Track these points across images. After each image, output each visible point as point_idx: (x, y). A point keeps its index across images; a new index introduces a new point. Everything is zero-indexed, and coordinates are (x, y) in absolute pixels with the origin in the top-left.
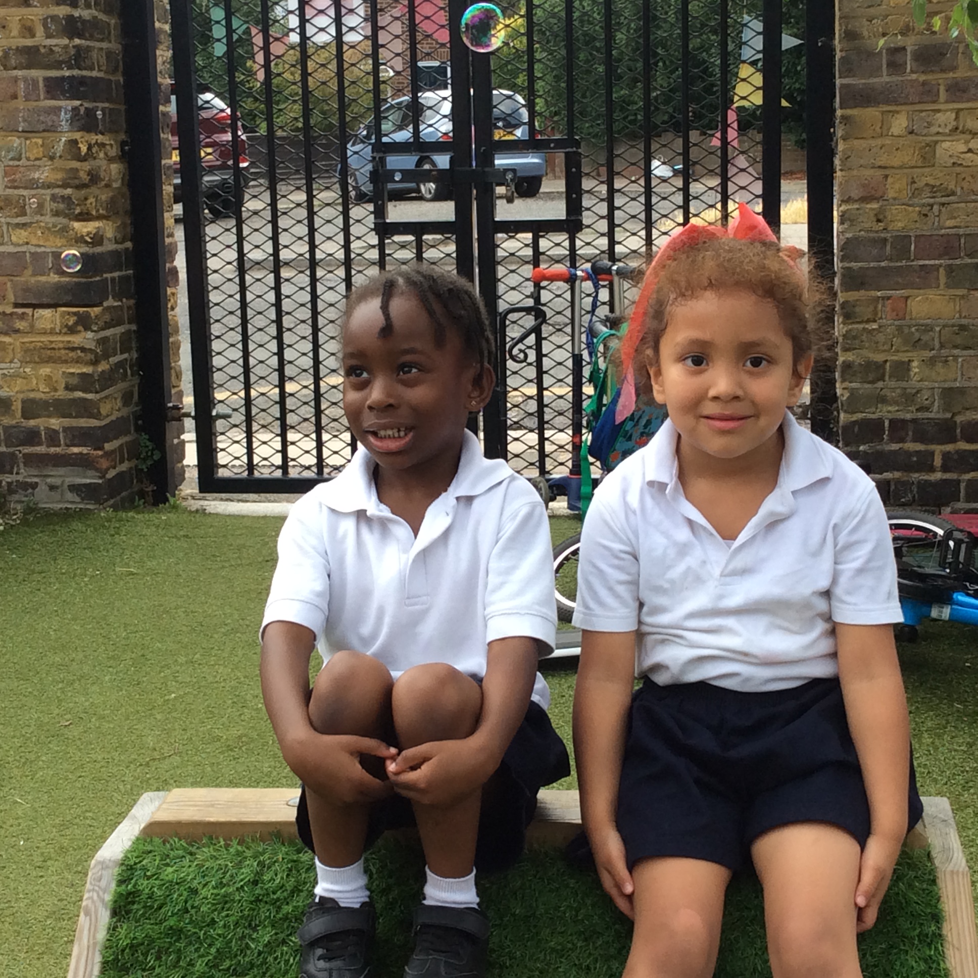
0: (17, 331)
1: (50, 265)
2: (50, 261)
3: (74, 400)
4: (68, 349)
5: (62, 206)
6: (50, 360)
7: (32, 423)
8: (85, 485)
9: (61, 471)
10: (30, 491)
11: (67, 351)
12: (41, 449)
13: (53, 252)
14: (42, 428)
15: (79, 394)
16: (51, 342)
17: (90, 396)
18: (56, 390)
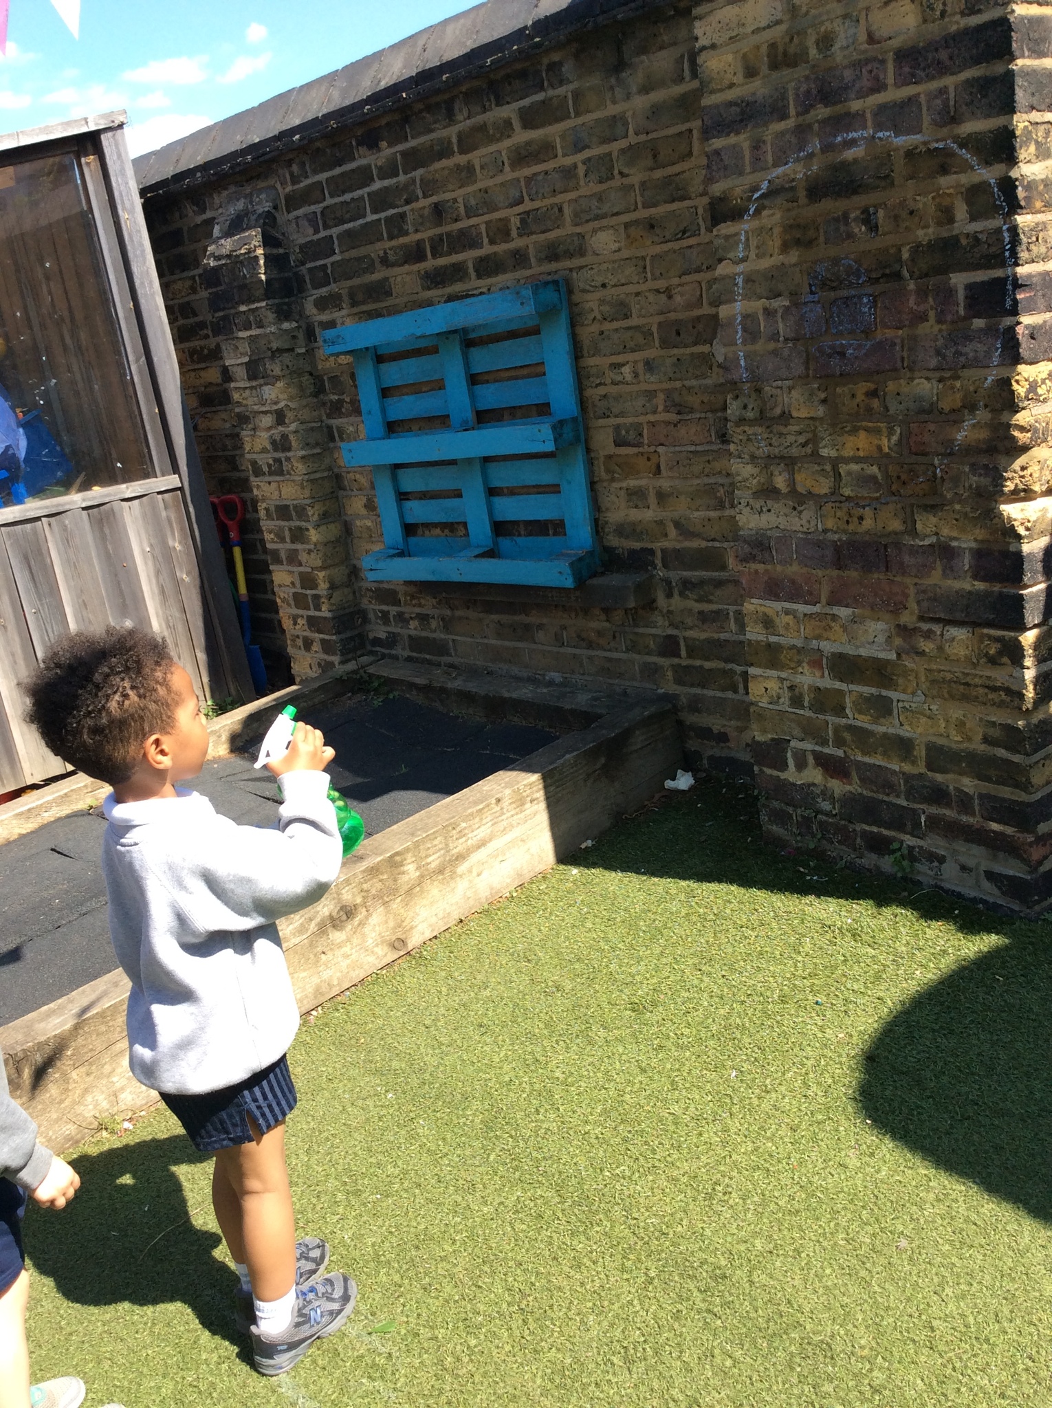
0: (922, 654)
1: (967, 567)
2: (966, 561)
3: (993, 761)
4: (987, 687)
5: (985, 481)
6: (965, 698)
7: (939, 777)
8: (1006, 877)
9: (977, 850)
10: (936, 864)
11: (986, 690)
12: (948, 813)
13: (970, 549)
14: (951, 788)
15: (1001, 753)
16: (968, 674)
17: (1016, 758)
18: (969, 739)
